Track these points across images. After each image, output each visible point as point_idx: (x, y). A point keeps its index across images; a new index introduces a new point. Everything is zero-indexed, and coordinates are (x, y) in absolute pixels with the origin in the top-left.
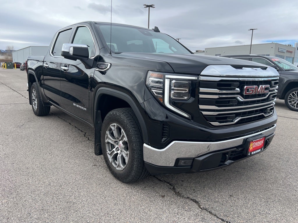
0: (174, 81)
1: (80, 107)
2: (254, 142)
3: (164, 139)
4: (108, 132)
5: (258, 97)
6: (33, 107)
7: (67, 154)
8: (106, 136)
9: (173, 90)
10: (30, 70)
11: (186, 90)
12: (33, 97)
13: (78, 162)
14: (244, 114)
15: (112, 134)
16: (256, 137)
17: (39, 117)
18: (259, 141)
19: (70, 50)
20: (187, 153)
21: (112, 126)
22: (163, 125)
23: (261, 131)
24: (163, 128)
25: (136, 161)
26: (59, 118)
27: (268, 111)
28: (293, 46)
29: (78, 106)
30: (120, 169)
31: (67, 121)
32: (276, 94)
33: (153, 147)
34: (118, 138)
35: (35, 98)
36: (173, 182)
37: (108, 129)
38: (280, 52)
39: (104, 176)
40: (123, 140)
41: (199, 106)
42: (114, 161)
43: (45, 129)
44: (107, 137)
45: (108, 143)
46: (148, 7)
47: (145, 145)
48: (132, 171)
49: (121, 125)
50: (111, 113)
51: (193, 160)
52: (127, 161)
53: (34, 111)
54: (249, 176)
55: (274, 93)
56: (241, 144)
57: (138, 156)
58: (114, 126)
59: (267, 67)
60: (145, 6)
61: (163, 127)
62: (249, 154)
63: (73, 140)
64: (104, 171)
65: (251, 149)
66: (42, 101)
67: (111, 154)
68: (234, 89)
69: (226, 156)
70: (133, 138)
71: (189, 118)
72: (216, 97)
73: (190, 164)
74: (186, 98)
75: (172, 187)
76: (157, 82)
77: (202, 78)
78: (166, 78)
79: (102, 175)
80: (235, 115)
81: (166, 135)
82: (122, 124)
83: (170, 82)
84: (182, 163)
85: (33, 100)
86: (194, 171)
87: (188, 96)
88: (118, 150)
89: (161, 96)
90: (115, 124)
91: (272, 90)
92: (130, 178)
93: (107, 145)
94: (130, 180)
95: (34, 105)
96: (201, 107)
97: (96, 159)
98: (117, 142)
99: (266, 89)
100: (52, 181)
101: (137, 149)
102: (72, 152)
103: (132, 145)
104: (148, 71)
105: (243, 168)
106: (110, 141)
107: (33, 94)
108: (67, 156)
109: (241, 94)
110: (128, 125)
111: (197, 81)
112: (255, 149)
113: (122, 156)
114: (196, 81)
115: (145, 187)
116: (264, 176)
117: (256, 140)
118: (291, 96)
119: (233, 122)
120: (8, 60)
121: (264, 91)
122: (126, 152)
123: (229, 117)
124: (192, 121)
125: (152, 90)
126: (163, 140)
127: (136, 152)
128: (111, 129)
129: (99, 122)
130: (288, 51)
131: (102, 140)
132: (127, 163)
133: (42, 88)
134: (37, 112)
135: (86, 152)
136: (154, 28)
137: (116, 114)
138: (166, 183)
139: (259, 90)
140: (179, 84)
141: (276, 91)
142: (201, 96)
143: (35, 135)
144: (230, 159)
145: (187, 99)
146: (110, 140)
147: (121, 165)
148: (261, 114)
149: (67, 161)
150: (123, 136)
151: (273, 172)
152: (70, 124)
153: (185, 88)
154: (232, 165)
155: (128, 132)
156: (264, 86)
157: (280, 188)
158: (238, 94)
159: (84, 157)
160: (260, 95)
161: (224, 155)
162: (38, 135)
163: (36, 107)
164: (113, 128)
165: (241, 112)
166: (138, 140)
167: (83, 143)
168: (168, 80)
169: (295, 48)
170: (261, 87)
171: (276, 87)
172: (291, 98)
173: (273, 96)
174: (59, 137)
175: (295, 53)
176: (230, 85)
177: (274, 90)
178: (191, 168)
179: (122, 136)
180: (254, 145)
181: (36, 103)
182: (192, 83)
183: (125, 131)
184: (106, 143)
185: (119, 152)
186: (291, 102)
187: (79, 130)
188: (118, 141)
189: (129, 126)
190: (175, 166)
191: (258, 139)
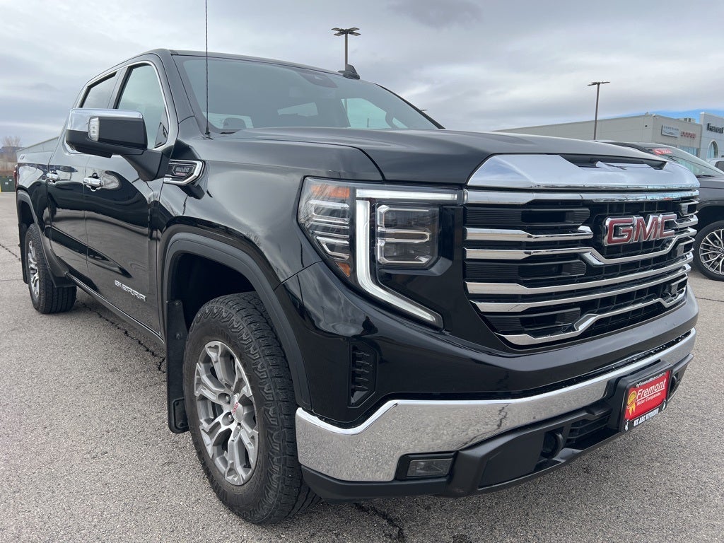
0: (383, 209)
1: (131, 290)
2: (641, 387)
3: (358, 395)
4: (202, 365)
5: (644, 250)
6: (30, 288)
7: (97, 426)
8: (196, 377)
9: (383, 235)
10: (20, 192)
11: (423, 237)
12: (31, 263)
13: (120, 453)
14: (606, 303)
15: (212, 373)
16: (646, 374)
17: (45, 317)
18: (654, 383)
19: (91, 127)
20: (441, 427)
21: (210, 347)
22: (355, 349)
23: (656, 352)
24: (355, 358)
25: (279, 461)
26: (101, 317)
27: (674, 290)
28: (697, 122)
29: (125, 287)
30: (236, 479)
31: (119, 326)
32: (694, 240)
33: (326, 421)
34: (229, 386)
35: (36, 265)
36: (400, 512)
37: (201, 356)
38: (665, 137)
39: (193, 499)
40: (242, 394)
41: (465, 287)
42: (220, 453)
43: (51, 351)
44: (200, 382)
45: (204, 398)
46: (343, 33)
47: (300, 413)
48: (268, 492)
49: (232, 347)
50: (206, 308)
51: (453, 456)
52: (252, 460)
53: (32, 299)
54: (623, 482)
55: (688, 239)
56: (599, 398)
57: (285, 447)
58: (216, 347)
59: (666, 162)
60: (337, 32)
61: (354, 355)
62: (626, 427)
63: (123, 382)
64: (196, 480)
65: (630, 412)
66: (50, 274)
67: (211, 432)
68: (574, 229)
69: (556, 438)
70: (266, 388)
71: (437, 325)
72: (519, 254)
73: (445, 470)
74: (424, 260)
75: (395, 532)
76: (333, 213)
77: (472, 197)
78: (359, 199)
79: (188, 495)
80: (579, 309)
81: (365, 383)
82: (236, 345)
83: (373, 210)
84: (419, 468)
85: (32, 272)
86: (457, 490)
87: (432, 255)
88: (232, 422)
89: (346, 256)
90: (218, 343)
91: (681, 229)
92: (264, 512)
93: (200, 405)
94: (264, 516)
95: (33, 285)
96: (474, 287)
97: (177, 442)
98: (226, 395)
99: (668, 225)
100: (28, 524)
101: (281, 424)
102: (112, 419)
103: (265, 410)
104: (305, 177)
105: (604, 457)
106: (207, 394)
107: (29, 254)
108: (94, 435)
109: (594, 243)
110: (251, 349)
111: (456, 205)
112: (643, 410)
113: (241, 442)
114: (453, 205)
115: (313, 535)
116: (667, 482)
117: (645, 382)
118: (707, 242)
119: (575, 330)
120: (7, 172)
121: (661, 231)
122: (249, 430)
123: (563, 318)
124: (447, 333)
125: (318, 238)
126: (353, 400)
127: (277, 433)
128: (208, 360)
129: (178, 335)
130: (684, 134)
131: (185, 388)
132: (253, 466)
133: (48, 237)
134: (39, 303)
135: (153, 418)
136: (343, 69)
137: (220, 312)
138: (377, 518)
139: (647, 229)
140: (401, 218)
141: (693, 231)
142: (472, 253)
143: (18, 371)
144: (569, 444)
145: (428, 262)
146: (209, 391)
147: (240, 469)
148: (654, 301)
149: (89, 453)
150: (241, 380)
151: (690, 465)
152: (126, 333)
153: (421, 230)
154: (574, 463)
155: (254, 369)
156: (661, 216)
157: (716, 519)
158: (585, 243)
159: (142, 437)
160: (648, 246)
161: (552, 434)
162: (27, 370)
163: (36, 290)
164: (213, 355)
165: (596, 300)
166: (282, 397)
167: (151, 389)
168: (367, 203)
169: (701, 125)
170: (654, 220)
171: (692, 220)
172: (708, 247)
173: (685, 245)
174: (85, 375)
175: (701, 137)
176: (561, 217)
177: (687, 228)
178: (449, 482)
179: (236, 380)
180: (639, 397)
181: (37, 280)
182: (441, 213)
183: (244, 366)
184: (197, 399)
185: (233, 427)
186: (707, 257)
187: (148, 350)
188: (230, 394)
189: (255, 352)
190: (396, 479)
191: (651, 379)
